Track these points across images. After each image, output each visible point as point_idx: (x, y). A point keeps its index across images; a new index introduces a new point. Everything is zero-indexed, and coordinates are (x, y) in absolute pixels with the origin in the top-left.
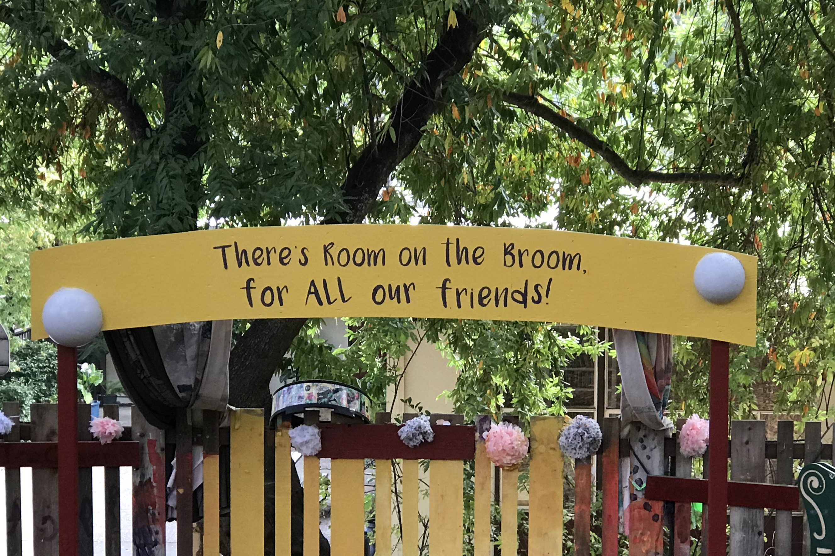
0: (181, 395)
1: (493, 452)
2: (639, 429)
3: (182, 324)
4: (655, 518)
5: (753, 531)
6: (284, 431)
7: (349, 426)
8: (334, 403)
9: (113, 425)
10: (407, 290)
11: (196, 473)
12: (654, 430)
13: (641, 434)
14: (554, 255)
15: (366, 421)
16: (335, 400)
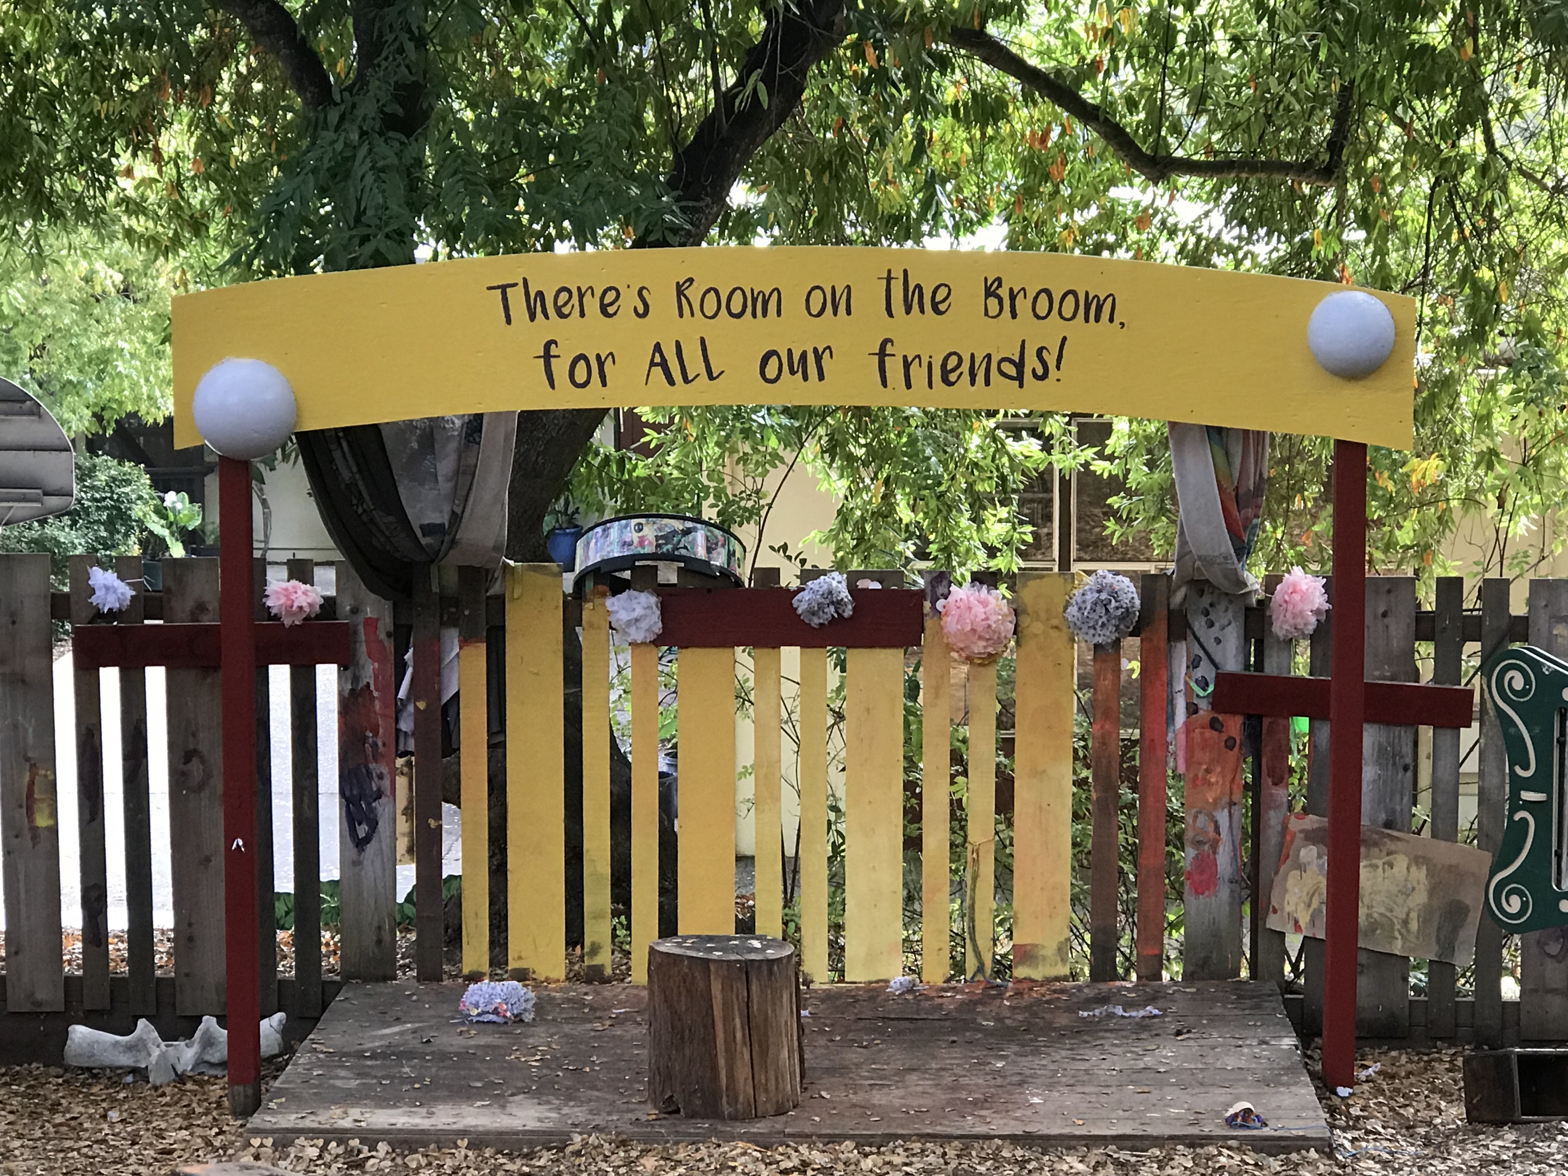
0: (424, 541)
1: (955, 635)
2: (1201, 593)
3: (430, 419)
4: (1230, 744)
5: (1394, 764)
6: (598, 601)
7: (709, 591)
8: (683, 552)
9: (305, 593)
10: (818, 358)
11: (445, 673)
12: (1227, 594)
13: (1206, 601)
14: (1070, 298)
15: (739, 583)
16: (685, 547)
